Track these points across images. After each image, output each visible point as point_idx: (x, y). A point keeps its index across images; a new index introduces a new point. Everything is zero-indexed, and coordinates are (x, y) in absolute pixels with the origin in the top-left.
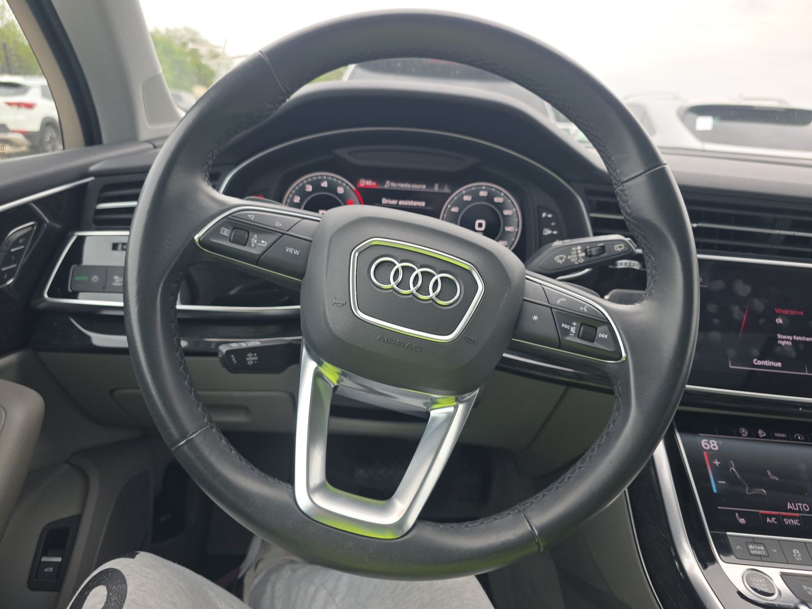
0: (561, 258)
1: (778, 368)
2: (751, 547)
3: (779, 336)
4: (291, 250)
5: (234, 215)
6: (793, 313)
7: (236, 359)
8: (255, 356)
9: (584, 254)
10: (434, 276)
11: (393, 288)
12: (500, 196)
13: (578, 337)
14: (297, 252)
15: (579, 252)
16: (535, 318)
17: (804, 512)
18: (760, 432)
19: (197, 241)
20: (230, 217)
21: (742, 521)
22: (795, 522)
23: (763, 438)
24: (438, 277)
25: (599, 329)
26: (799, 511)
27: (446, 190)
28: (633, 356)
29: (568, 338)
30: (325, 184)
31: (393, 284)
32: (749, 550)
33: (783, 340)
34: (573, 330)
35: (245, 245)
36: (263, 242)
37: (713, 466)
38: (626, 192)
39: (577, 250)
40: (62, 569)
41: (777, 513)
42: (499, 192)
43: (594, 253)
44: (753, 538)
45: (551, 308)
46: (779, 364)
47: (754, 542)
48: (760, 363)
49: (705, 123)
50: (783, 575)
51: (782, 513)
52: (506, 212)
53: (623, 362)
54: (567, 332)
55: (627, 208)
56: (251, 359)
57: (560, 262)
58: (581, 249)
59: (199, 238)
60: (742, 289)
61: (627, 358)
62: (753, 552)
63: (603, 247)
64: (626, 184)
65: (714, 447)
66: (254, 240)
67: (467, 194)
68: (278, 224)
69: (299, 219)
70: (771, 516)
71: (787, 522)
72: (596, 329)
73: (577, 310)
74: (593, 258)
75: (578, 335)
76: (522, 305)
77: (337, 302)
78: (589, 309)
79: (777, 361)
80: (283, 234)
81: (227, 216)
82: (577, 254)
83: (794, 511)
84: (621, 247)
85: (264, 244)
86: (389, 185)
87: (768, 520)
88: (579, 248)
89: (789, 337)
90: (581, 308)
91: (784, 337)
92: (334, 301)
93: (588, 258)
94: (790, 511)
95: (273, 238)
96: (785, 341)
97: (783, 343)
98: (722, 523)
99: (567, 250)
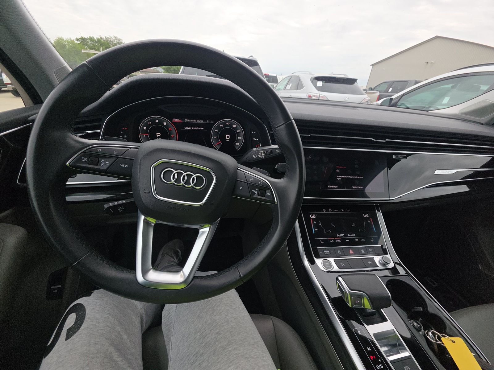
0: (255, 156)
1: (336, 188)
2: (325, 251)
3: (337, 176)
4: (123, 166)
5: (89, 150)
6: (342, 167)
7: (112, 211)
8: (122, 208)
9: (264, 154)
10: (192, 175)
11: (173, 183)
12: (235, 125)
13: (258, 195)
14: (126, 166)
15: (262, 153)
16: (241, 188)
17: (343, 237)
18: (330, 210)
19: (68, 165)
20: (87, 152)
21: (322, 242)
22: (340, 241)
23: (331, 212)
24: (194, 176)
25: (267, 191)
26: (341, 237)
27: (212, 122)
28: (280, 202)
29: (254, 196)
30: (157, 121)
31: (173, 181)
32: (324, 252)
33: (338, 178)
34: (256, 192)
35: (97, 165)
36: (107, 163)
37: (314, 224)
38: (277, 132)
39: (261, 152)
40: (61, 290)
41: (334, 238)
42: (235, 123)
43: (268, 153)
44: (326, 248)
45: (247, 183)
46: (337, 187)
47: (326, 250)
48: (330, 187)
49: (320, 84)
50: (334, 260)
51: (336, 238)
52: (238, 131)
53: (276, 204)
54: (255, 193)
55: (277, 139)
56: (120, 209)
57: (255, 157)
58: (263, 152)
59: (69, 164)
60: (326, 160)
61: (277, 203)
62: (325, 253)
63: (272, 151)
64: (277, 128)
65: (314, 217)
66: (102, 162)
67: (221, 124)
68: (115, 153)
69: (128, 149)
70: (332, 240)
71: (337, 241)
72: (266, 191)
73: (258, 183)
74: (268, 156)
75: (258, 194)
76: (236, 182)
77: (146, 191)
78: (263, 183)
79: (336, 186)
80: (118, 158)
81: (85, 151)
82: (262, 154)
83: (340, 237)
84: (278, 151)
85: (108, 163)
86: (186, 121)
87: (331, 241)
88: (262, 151)
89: (340, 177)
90: (260, 183)
91: (339, 177)
92: (144, 191)
93: (266, 156)
94: (338, 237)
95: (113, 159)
96: (339, 178)
97: (338, 179)
98: (316, 244)
99: (258, 153)
